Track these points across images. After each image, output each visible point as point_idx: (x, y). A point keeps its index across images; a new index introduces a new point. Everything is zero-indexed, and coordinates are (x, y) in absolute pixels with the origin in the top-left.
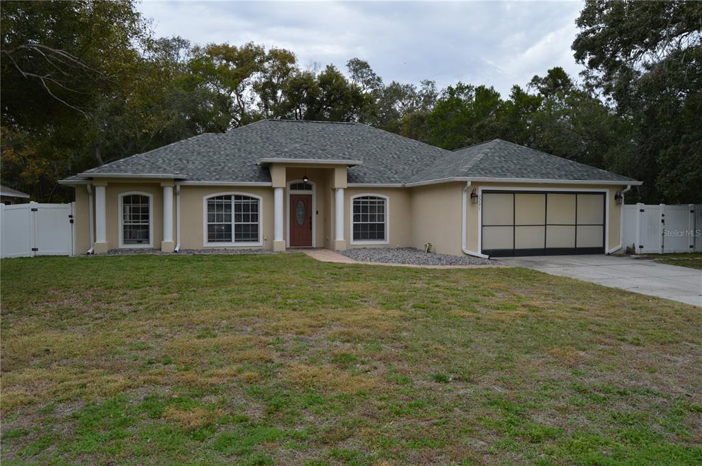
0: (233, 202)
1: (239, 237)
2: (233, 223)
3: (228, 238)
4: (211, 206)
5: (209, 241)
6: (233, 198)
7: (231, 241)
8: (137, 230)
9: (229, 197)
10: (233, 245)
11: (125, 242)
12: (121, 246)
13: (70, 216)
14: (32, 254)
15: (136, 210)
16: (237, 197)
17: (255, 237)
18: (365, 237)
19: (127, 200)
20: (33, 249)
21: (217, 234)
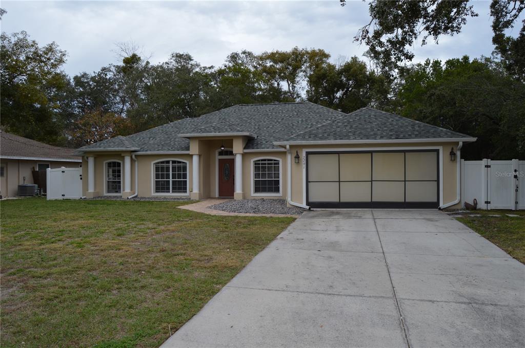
0: (171, 165)
1: (174, 190)
2: (171, 180)
3: (167, 190)
4: (157, 169)
5: (156, 192)
6: (171, 162)
7: (169, 192)
8: (115, 186)
9: (168, 162)
10: (171, 194)
11: (109, 192)
12: (106, 194)
13: (81, 176)
14: (61, 198)
15: (114, 171)
16: (174, 162)
17: (185, 190)
18: (264, 190)
19: (109, 165)
20: (63, 195)
21: (161, 186)
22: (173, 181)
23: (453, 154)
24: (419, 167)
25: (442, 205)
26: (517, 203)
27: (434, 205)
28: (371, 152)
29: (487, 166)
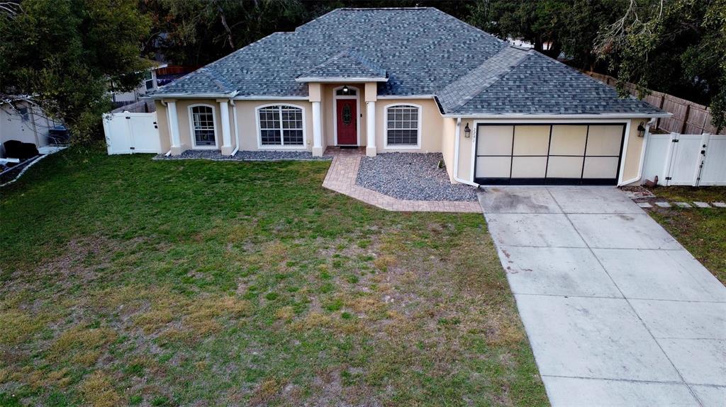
0: (280, 110)
1: (287, 141)
2: (282, 129)
3: (278, 141)
4: (262, 116)
5: (263, 144)
6: (280, 108)
7: (280, 144)
8: (206, 136)
9: (277, 107)
10: (282, 147)
11: (198, 144)
12: (195, 147)
13: (155, 123)
14: (131, 152)
15: (203, 118)
16: (283, 107)
17: (300, 142)
18: (398, 142)
19: (195, 110)
20: (131, 148)
21: (269, 138)
22: (284, 131)
23: (641, 129)
24: (603, 141)
25: (620, 183)
26: (699, 179)
27: (612, 182)
28: (551, 125)
29: (675, 141)
